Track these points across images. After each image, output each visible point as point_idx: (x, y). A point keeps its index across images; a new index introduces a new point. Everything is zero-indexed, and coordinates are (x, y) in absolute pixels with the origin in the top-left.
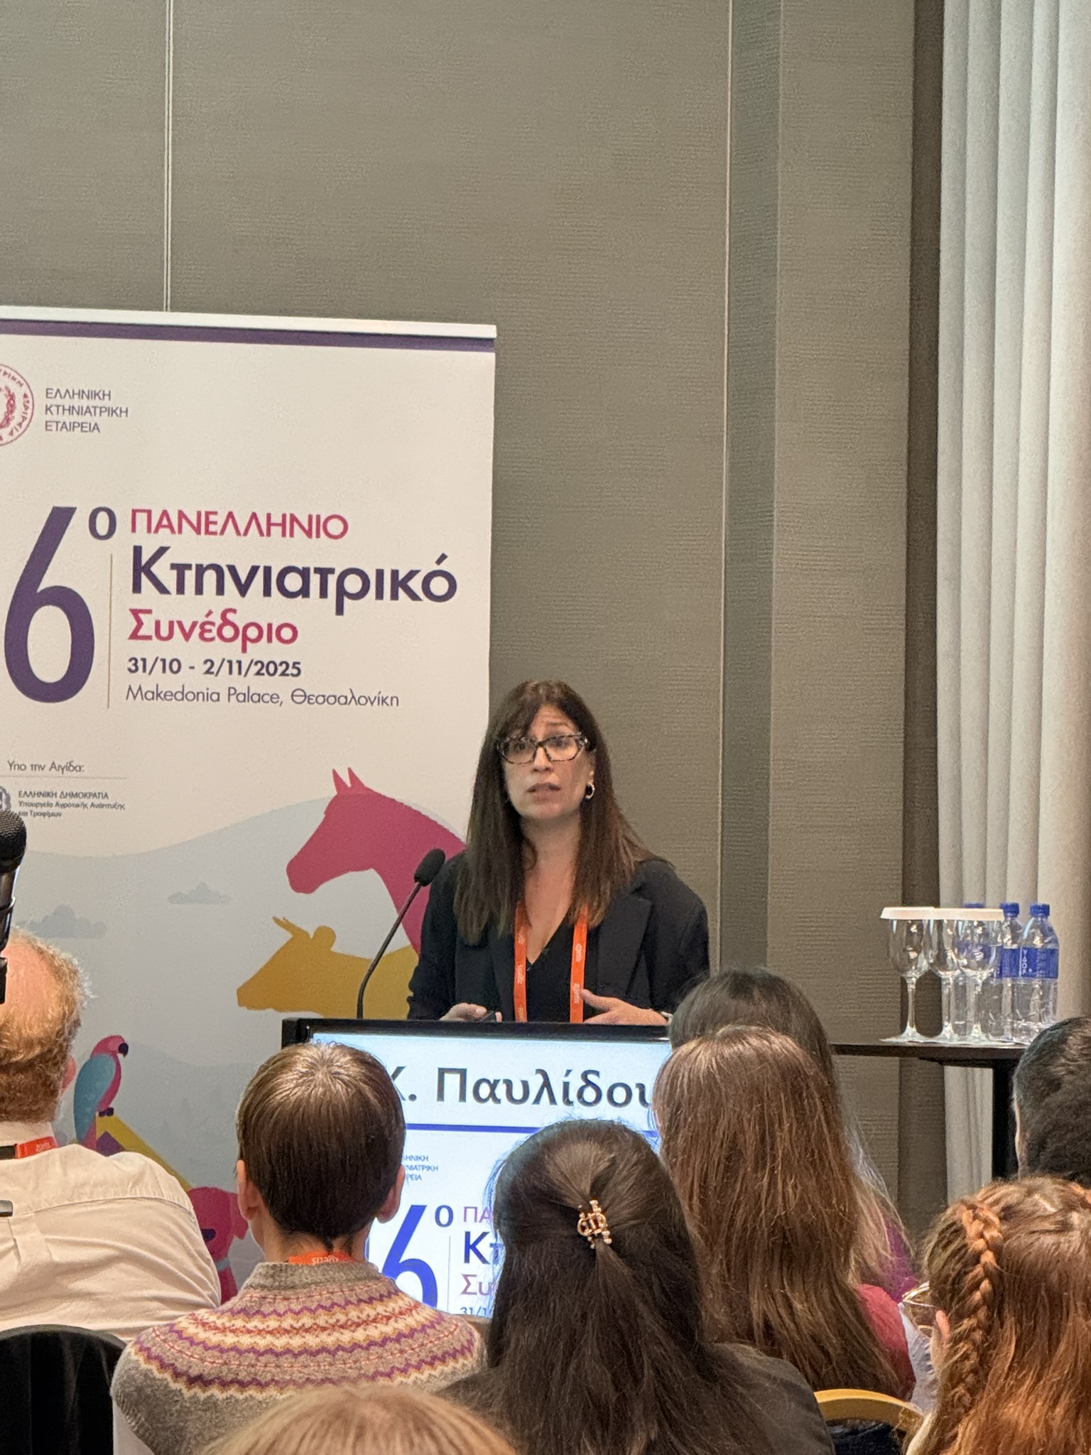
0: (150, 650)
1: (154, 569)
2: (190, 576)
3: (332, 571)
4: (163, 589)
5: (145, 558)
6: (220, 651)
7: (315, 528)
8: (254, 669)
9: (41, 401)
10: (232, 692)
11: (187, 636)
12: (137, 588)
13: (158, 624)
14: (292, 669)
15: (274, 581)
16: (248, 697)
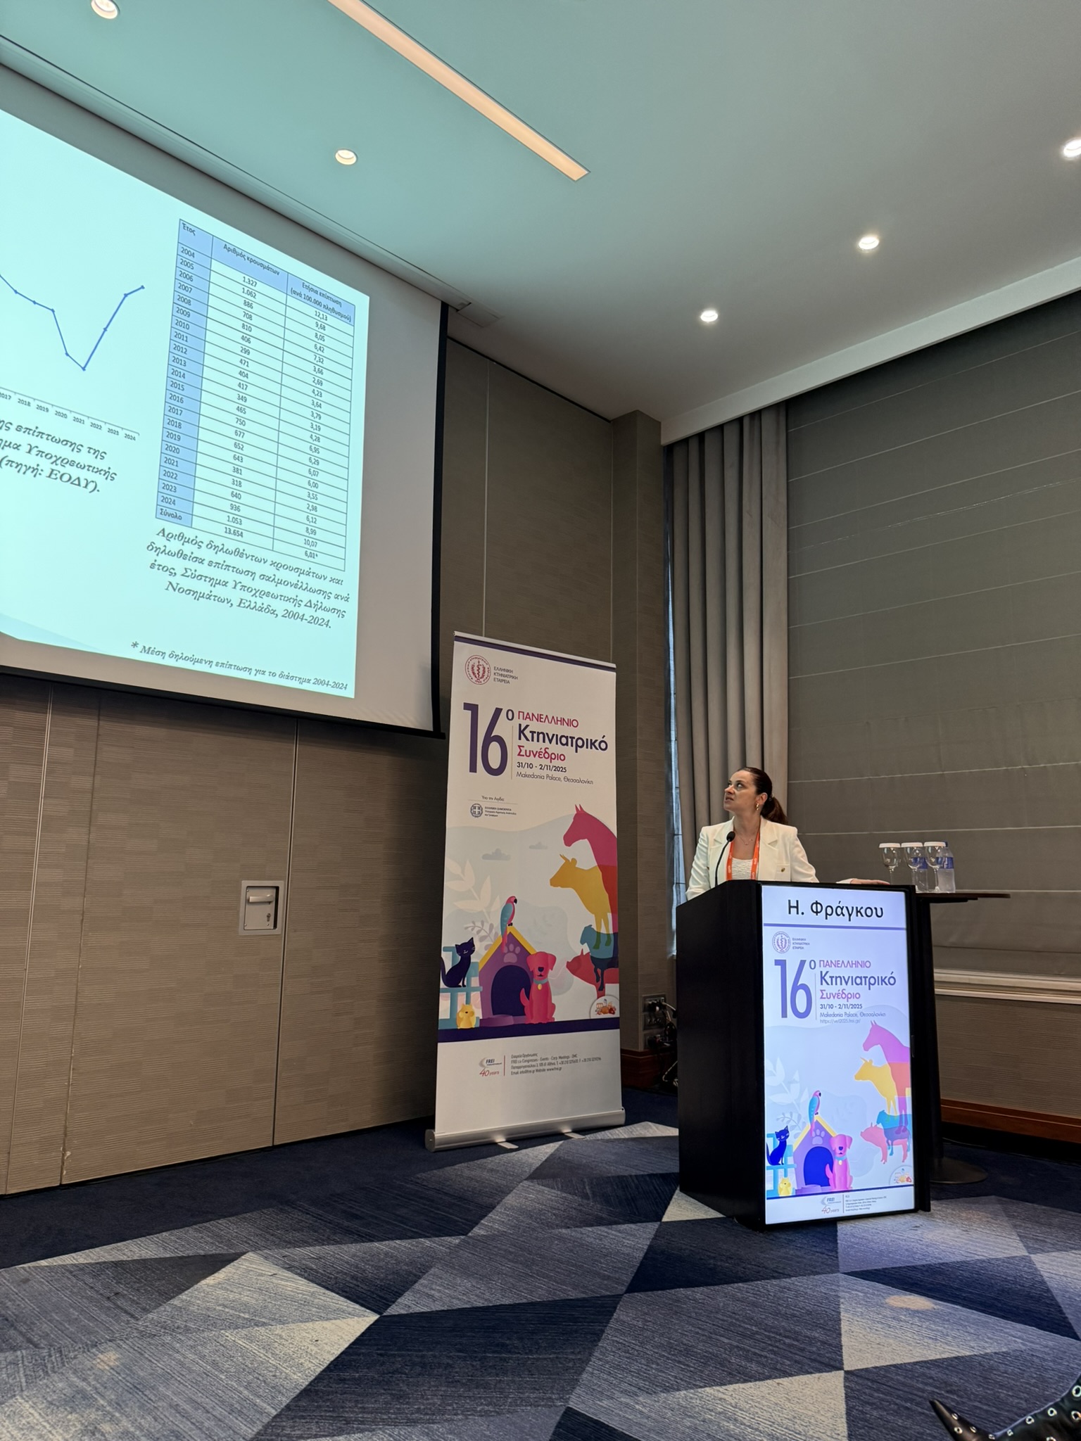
0: (524, 760)
1: (525, 732)
2: (535, 735)
3: (574, 738)
4: (528, 740)
5: (522, 728)
6: (546, 762)
7: (570, 723)
8: (554, 768)
9: (493, 671)
10: (548, 776)
11: (535, 756)
12: (520, 739)
13: (526, 751)
14: (563, 770)
15: (560, 740)
16: (552, 778)
